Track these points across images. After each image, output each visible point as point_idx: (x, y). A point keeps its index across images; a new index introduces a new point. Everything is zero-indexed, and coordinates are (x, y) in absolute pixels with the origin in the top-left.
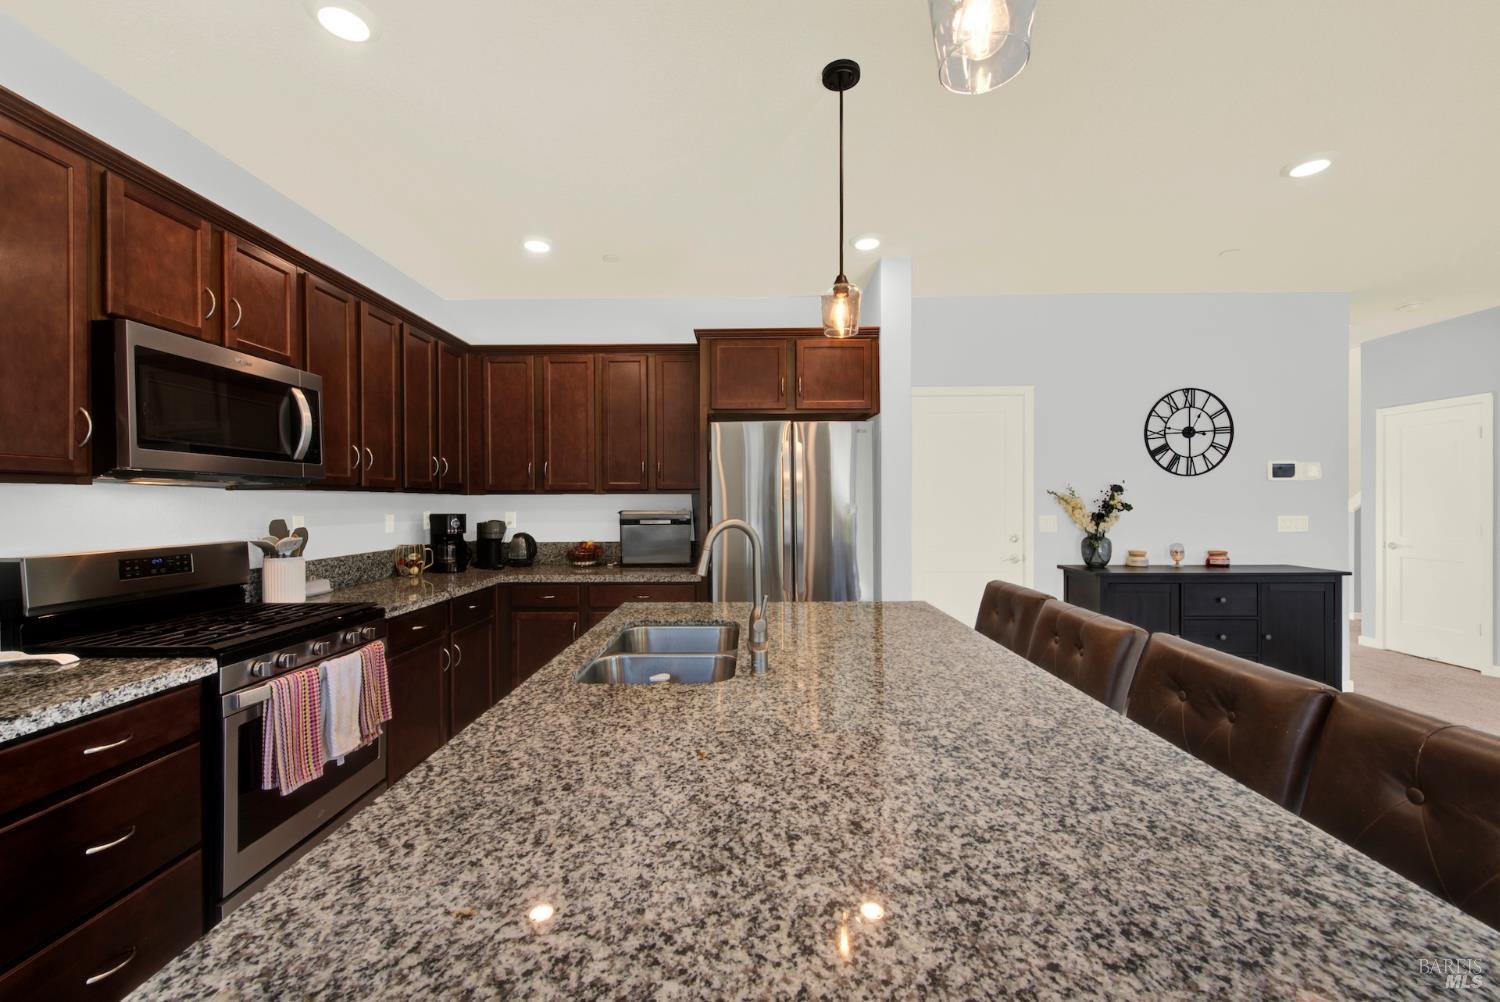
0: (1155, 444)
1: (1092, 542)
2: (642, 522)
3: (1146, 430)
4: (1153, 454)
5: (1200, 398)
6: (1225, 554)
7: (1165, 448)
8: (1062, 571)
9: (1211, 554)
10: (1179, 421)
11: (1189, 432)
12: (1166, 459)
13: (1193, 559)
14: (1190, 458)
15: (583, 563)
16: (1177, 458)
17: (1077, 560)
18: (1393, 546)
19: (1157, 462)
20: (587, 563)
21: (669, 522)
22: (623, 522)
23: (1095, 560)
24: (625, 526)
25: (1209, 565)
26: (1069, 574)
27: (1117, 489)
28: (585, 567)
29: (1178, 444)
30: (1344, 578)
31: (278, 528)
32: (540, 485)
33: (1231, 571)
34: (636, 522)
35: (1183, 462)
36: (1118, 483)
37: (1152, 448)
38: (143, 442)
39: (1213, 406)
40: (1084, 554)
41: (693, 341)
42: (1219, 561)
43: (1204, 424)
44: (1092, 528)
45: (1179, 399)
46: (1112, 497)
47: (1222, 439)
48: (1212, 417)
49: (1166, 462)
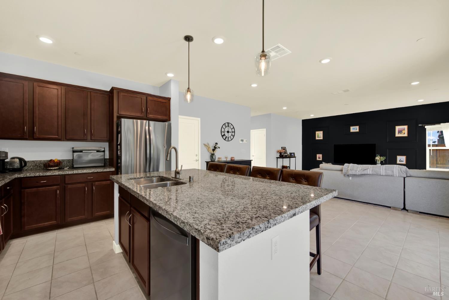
0: (223, 134)
1: (212, 155)
2: (83, 151)
3: (221, 131)
4: (222, 136)
5: (230, 125)
6: (234, 157)
7: (224, 135)
8: (206, 163)
9: (232, 158)
10: (226, 130)
11: (228, 132)
12: (224, 137)
13: (229, 159)
14: (228, 138)
15: (54, 168)
16: (226, 137)
17: (209, 160)
18: (253, 156)
19: (223, 138)
20: (56, 168)
21: (96, 151)
22: (74, 152)
23: (213, 160)
24: (75, 154)
25: (231, 160)
26: (207, 163)
27: (216, 144)
28: (55, 170)
29: (226, 134)
30: (252, 161)
32: (32, 136)
33: (235, 161)
34: (81, 151)
35: (227, 138)
37: (222, 135)
39: (232, 127)
40: (210, 159)
42: (233, 159)
43: (230, 130)
44: (212, 152)
45: (227, 124)
46: (216, 146)
47: (233, 134)
48: (232, 129)
49: (224, 138)
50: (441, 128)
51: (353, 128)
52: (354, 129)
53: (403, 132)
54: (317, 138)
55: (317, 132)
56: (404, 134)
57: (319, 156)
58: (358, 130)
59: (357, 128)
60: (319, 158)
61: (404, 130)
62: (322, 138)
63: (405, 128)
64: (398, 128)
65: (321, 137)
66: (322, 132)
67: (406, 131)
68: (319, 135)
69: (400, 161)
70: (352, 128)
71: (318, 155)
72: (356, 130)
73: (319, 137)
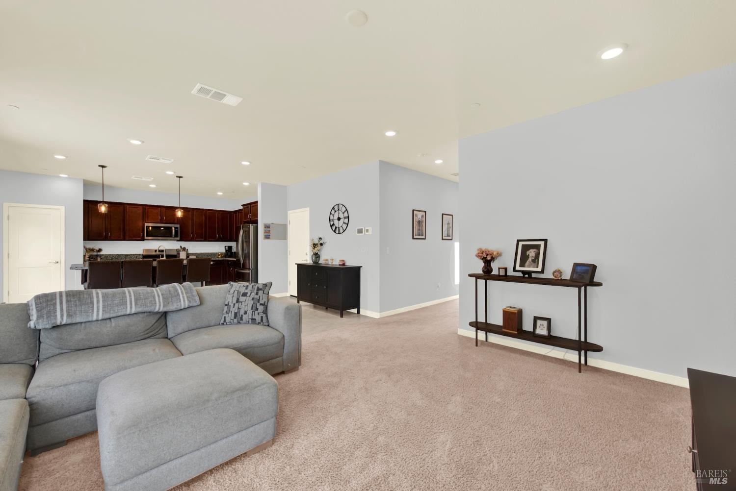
0: (332, 223)
1: (317, 255)
3: (330, 219)
4: (331, 226)
5: (340, 206)
6: (344, 261)
9: (340, 261)
10: (337, 215)
11: (339, 219)
14: (339, 228)
16: (336, 227)
25: (339, 264)
29: (336, 222)
30: (360, 268)
31: (181, 247)
35: (337, 229)
36: (320, 237)
38: (147, 236)
39: (344, 209)
40: (312, 259)
41: (242, 208)
42: (342, 263)
43: (341, 216)
44: (314, 251)
45: (336, 207)
46: (319, 241)
47: (346, 221)
48: (343, 213)
49: (334, 229)
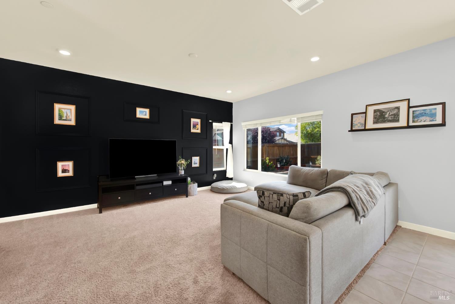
50: (222, 126)
51: (140, 111)
52: (143, 113)
53: (197, 126)
54: (57, 121)
55: (57, 107)
56: (198, 129)
57: (62, 166)
58: (147, 117)
59: (146, 112)
60: (64, 171)
61: (198, 124)
62: (73, 123)
63: (198, 122)
64: (193, 122)
65: (71, 120)
66: (73, 108)
67: (199, 126)
68: (65, 115)
69: (194, 164)
70: (138, 110)
71: (60, 165)
72: (146, 115)
73: (65, 118)
